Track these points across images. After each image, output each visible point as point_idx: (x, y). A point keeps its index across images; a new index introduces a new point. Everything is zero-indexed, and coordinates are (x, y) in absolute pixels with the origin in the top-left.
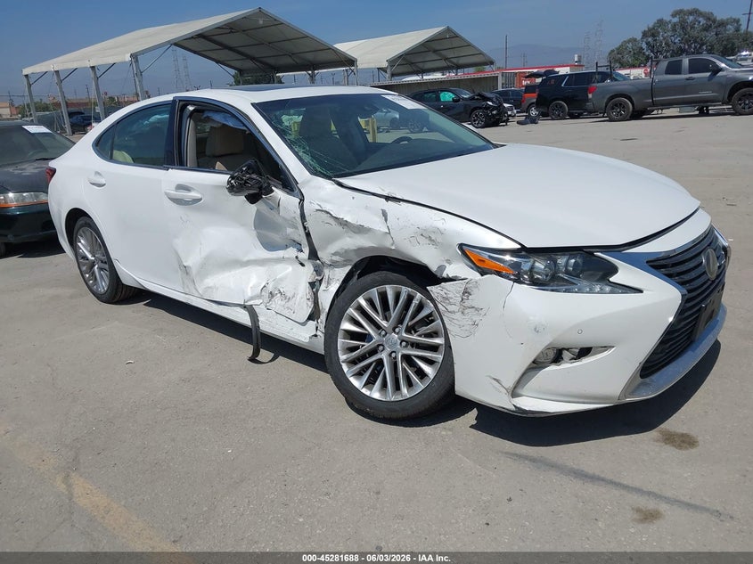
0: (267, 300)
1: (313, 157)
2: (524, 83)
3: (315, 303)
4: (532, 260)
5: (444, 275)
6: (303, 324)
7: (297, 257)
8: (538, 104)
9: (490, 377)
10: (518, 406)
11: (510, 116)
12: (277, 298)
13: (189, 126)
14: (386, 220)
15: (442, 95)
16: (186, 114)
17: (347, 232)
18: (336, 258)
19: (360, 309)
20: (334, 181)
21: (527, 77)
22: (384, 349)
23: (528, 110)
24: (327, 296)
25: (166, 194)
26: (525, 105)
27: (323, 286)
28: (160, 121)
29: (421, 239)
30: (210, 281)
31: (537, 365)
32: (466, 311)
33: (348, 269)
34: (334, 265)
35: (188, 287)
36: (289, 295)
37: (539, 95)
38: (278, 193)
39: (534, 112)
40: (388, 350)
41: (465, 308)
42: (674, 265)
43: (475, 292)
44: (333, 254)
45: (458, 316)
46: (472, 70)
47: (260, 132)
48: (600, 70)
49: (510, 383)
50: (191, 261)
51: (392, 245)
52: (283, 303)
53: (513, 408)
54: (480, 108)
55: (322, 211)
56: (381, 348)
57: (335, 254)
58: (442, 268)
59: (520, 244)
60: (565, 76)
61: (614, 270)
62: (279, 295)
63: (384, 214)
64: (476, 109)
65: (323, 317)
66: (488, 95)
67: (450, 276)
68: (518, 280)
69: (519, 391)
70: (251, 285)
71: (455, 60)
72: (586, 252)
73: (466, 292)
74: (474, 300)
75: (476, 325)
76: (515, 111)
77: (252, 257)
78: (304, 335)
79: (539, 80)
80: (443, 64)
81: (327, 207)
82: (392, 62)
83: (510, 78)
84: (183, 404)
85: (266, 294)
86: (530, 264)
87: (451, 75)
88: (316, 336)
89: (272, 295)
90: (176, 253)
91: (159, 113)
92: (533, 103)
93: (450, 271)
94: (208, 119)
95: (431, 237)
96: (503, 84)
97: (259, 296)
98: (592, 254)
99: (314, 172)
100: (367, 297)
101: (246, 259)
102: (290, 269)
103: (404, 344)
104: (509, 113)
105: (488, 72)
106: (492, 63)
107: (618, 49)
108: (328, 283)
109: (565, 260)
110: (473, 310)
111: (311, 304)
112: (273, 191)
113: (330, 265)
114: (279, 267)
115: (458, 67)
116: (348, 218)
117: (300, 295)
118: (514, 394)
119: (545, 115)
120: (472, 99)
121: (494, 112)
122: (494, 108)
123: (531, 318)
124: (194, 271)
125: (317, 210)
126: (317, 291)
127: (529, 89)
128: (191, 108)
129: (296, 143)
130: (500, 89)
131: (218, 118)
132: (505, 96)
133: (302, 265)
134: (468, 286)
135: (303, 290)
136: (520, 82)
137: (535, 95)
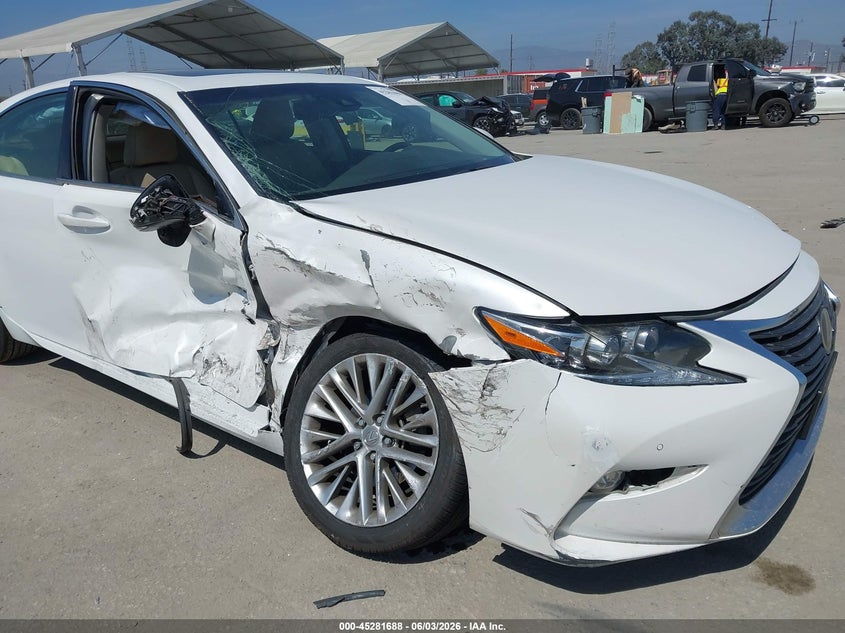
0: (201, 371)
1: (263, 169)
2: (532, 88)
3: (267, 381)
4: (586, 336)
5: (454, 351)
6: (252, 409)
7: (243, 311)
8: (549, 111)
9: (523, 511)
10: (564, 552)
11: (517, 124)
12: (215, 371)
13: (94, 124)
14: (368, 267)
15: (441, 98)
16: (91, 105)
17: (311, 281)
18: (296, 317)
19: (332, 386)
20: (292, 205)
21: (536, 81)
22: (361, 446)
23: (537, 118)
24: (283, 372)
25: (59, 218)
26: (534, 113)
27: (278, 357)
28: (55, 116)
29: (419, 297)
30: (124, 342)
31: (593, 495)
32: (488, 413)
33: (314, 332)
34: (294, 326)
35: (96, 349)
36: (232, 364)
37: (550, 102)
38: (213, 221)
39: (544, 121)
40: (366, 449)
41: (487, 408)
42: (787, 337)
43: (502, 385)
44: (292, 312)
45: (476, 419)
46: (473, 72)
47: (187, 132)
48: (617, 74)
49: (552, 521)
50: (99, 313)
51: (377, 302)
52: (224, 376)
53: (556, 556)
54: (484, 115)
55: (274, 249)
56: (357, 445)
57: (296, 311)
58: (450, 340)
59: (568, 310)
60: (579, 80)
61: (704, 347)
62: (218, 364)
63: (365, 258)
64: (479, 115)
65: (278, 402)
66: (493, 99)
67: (463, 354)
68: (566, 366)
69: (565, 529)
70: (179, 349)
71: (455, 61)
72: (665, 321)
73: (488, 385)
74: (500, 397)
75: (501, 433)
76: (523, 119)
77: (179, 309)
78: (251, 424)
79: (549, 85)
80: (441, 64)
81: (281, 244)
82: (383, 61)
83: (517, 82)
84: (75, 526)
85: (200, 363)
86: (583, 341)
87: (451, 78)
88: (268, 428)
89: (208, 364)
90: (78, 302)
91: (56, 105)
92: (543, 110)
93: (462, 347)
94: (123, 114)
95: (434, 294)
96: (509, 89)
97: (192, 365)
98: (673, 324)
99: (264, 192)
100: (341, 369)
101: (172, 311)
102: (235, 326)
103: (387, 441)
104: (517, 121)
105: (491, 75)
106: (496, 65)
107: (631, 54)
108: (286, 353)
109: (634, 333)
110: (498, 412)
111: (261, 380)
112: (204, 218)
113: (289, 327)
114: (219, 323)
115: (459, 68)
116: (312, 262)
117: (246, 367)
118: (558, 533)
119: (556, 124)
120: (475, 104)
121: (500, 120)
122: (500, 116)
123: (588, 428)
124: (102, 327)
125: (266, 248)
126: (271, 362)
127: (539, 94)
128: (99, 97)
129: (238, 149)
130: (506, 94)
131: (133, 111)
132: (511, 101)
133: (252, 321)
134: (491, 375)
135: (252, 360)
136: (528, 87)
137: (545, 101)
